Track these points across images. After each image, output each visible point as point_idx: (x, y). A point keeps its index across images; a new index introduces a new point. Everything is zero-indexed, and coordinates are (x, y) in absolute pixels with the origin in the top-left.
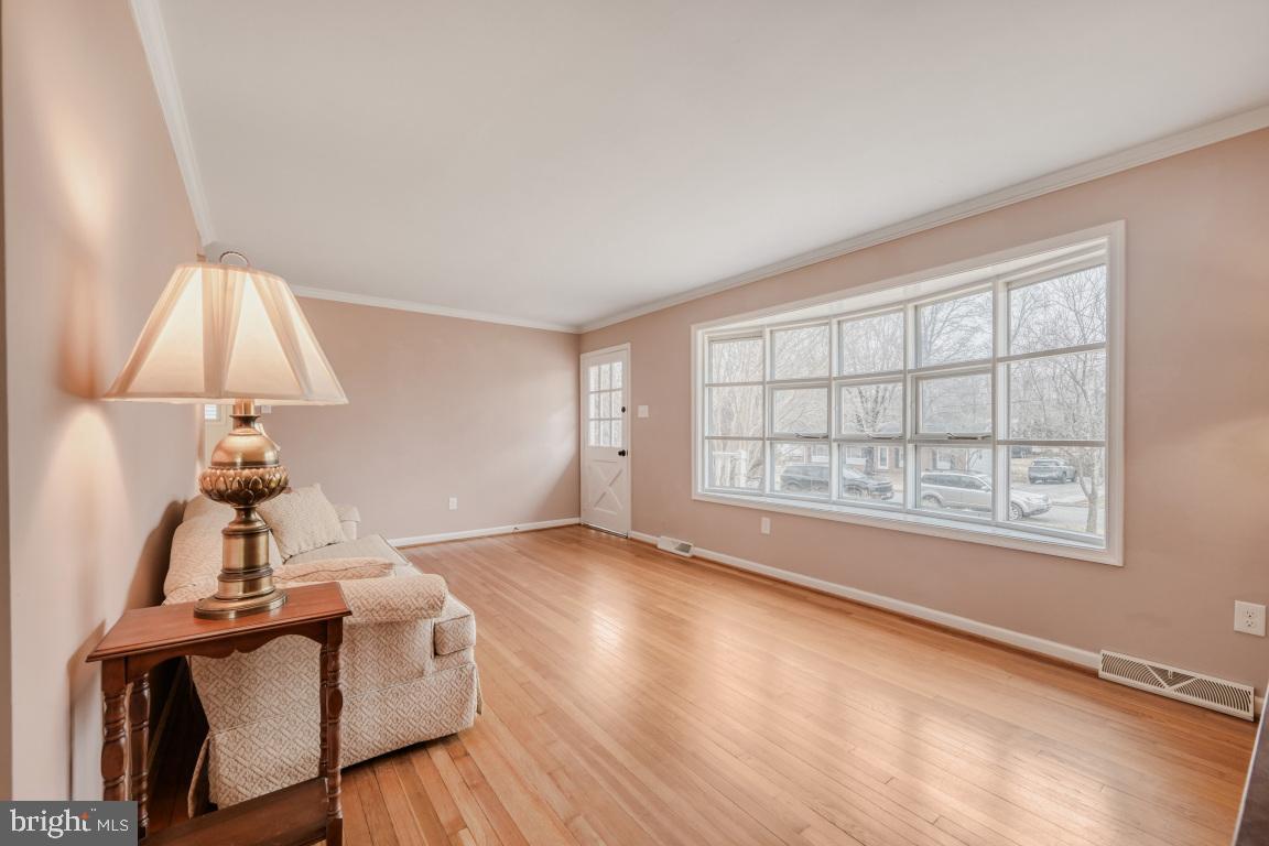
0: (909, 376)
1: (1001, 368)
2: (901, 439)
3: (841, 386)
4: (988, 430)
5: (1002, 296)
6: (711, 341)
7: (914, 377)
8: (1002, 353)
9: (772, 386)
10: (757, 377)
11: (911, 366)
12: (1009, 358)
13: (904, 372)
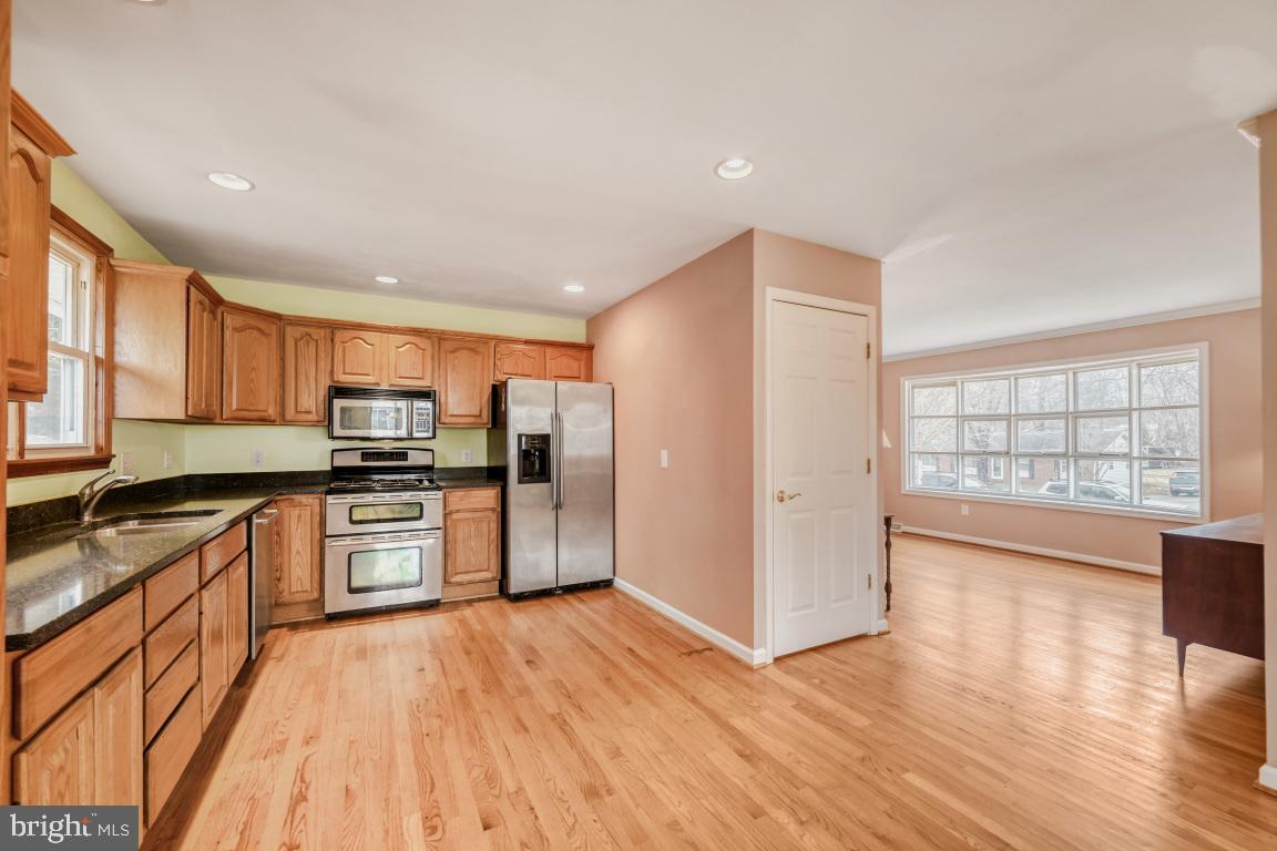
0: (1070, 416)
1: (1135, 415)
2: (1065, 455)
3: (1018, 420)
4: (1127, 450)
5: (1135, 371)
6: (913, 387)
7: (1073, 417)
8: (1135, 405)
9: (962, 419)
10: (953, 412)
11: (1071, 409)
12: (1140, 409)
13: (1067, 413)
